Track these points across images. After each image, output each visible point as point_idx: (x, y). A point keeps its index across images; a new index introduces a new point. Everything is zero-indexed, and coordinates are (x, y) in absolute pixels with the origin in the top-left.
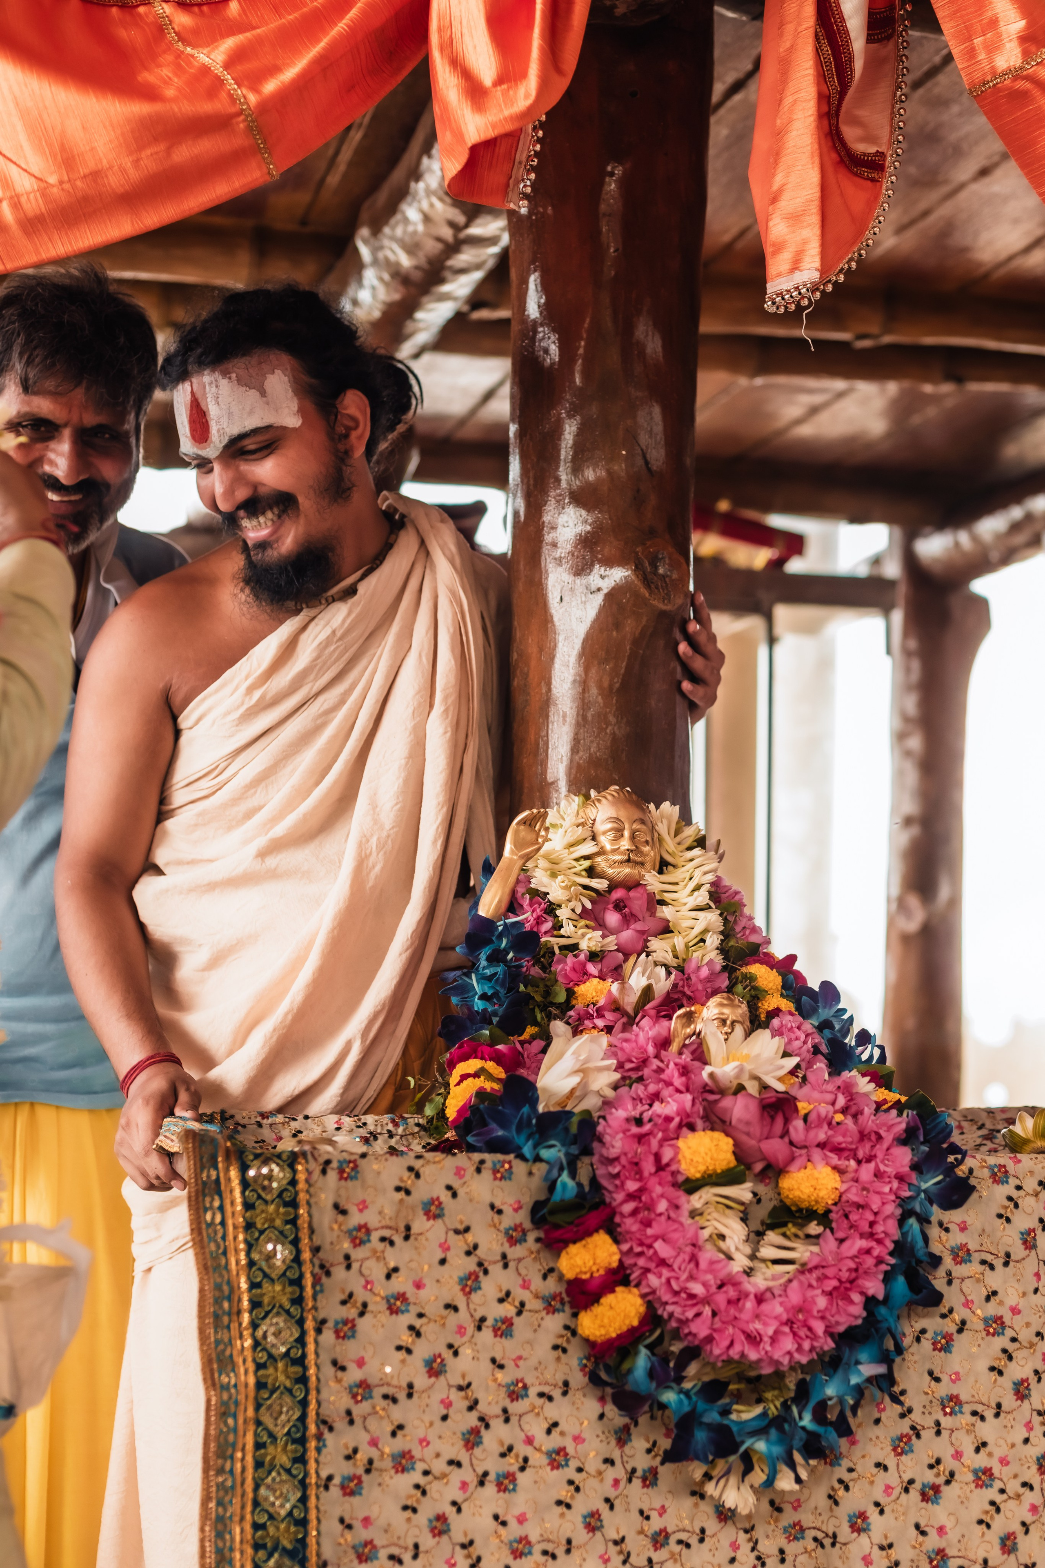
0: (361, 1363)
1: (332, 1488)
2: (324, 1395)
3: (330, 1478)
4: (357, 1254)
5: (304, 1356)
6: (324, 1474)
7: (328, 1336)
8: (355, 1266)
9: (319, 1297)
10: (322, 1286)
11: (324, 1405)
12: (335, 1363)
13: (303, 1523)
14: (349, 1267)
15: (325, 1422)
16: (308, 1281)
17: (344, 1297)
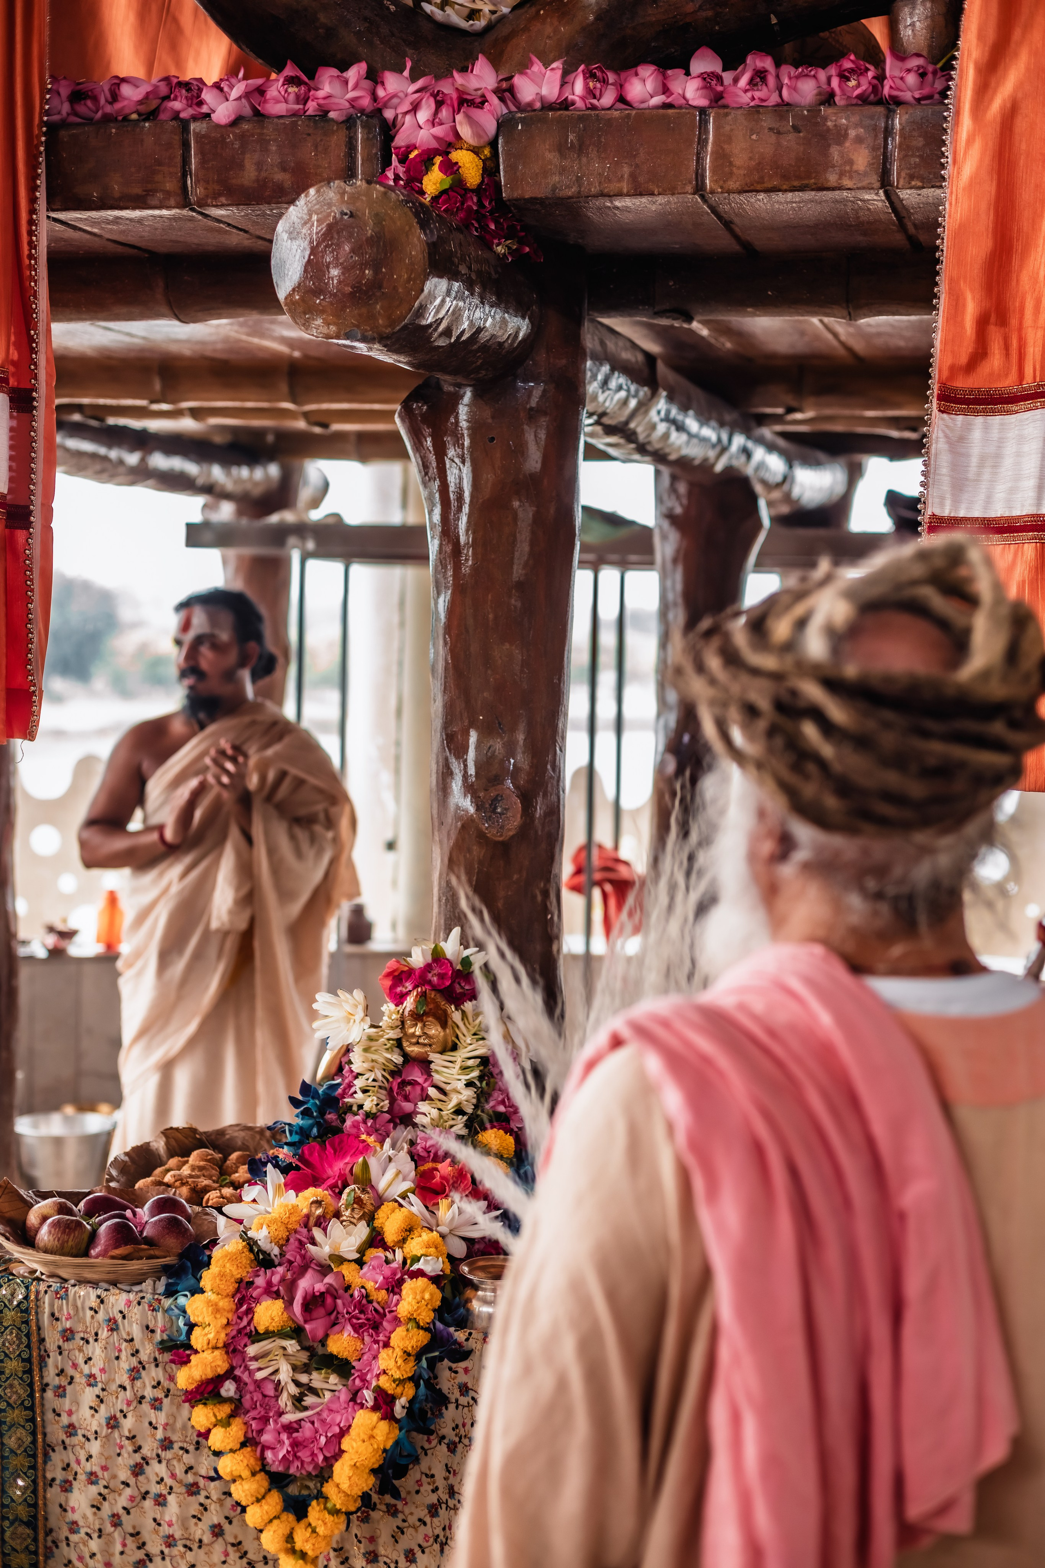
0: (70, 1413)
1: (54, 1486)
2: (49, 1430)
3: (53, 1480)
4: (66, 1346)
5: (33, 1405)
6: (49, 1476)
7: (49, 1394)
8: (65, 1353)
9: (44, 1370)
10: (46, 1363)
11: (48, 1436)
12: (54, 1411)
13: (35, 1505)
14: (60, 1353)
15: (49, 1446)
16: (35, 1360)
17: (57, 1372)
